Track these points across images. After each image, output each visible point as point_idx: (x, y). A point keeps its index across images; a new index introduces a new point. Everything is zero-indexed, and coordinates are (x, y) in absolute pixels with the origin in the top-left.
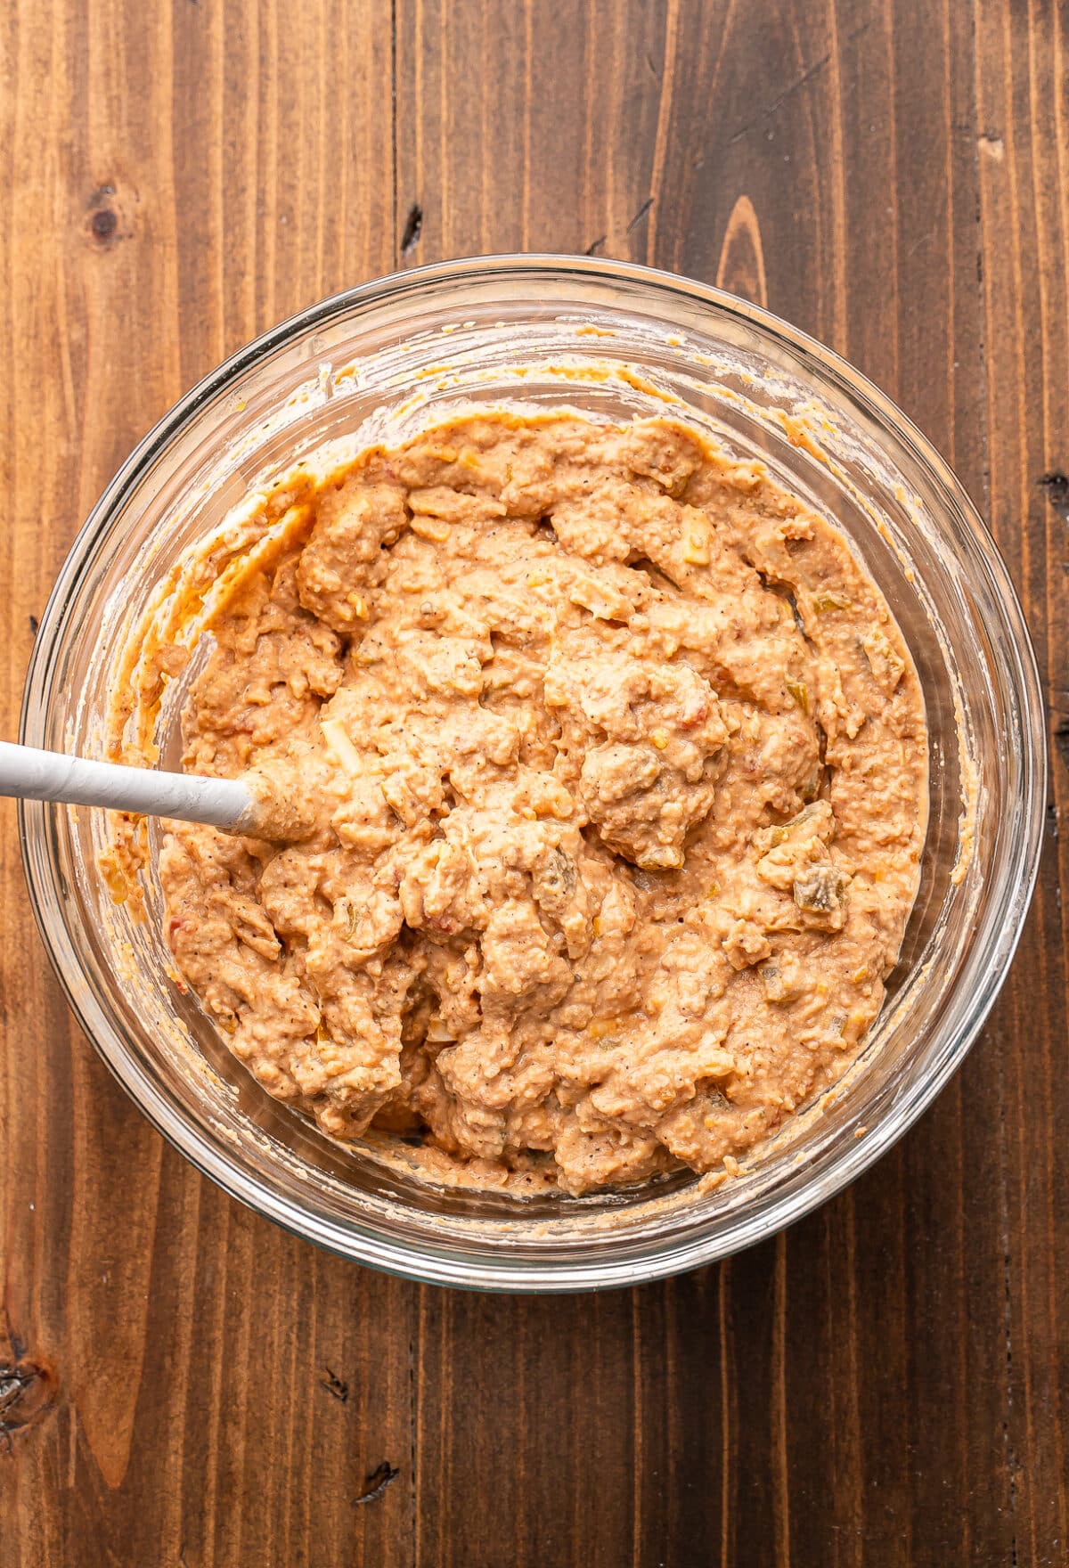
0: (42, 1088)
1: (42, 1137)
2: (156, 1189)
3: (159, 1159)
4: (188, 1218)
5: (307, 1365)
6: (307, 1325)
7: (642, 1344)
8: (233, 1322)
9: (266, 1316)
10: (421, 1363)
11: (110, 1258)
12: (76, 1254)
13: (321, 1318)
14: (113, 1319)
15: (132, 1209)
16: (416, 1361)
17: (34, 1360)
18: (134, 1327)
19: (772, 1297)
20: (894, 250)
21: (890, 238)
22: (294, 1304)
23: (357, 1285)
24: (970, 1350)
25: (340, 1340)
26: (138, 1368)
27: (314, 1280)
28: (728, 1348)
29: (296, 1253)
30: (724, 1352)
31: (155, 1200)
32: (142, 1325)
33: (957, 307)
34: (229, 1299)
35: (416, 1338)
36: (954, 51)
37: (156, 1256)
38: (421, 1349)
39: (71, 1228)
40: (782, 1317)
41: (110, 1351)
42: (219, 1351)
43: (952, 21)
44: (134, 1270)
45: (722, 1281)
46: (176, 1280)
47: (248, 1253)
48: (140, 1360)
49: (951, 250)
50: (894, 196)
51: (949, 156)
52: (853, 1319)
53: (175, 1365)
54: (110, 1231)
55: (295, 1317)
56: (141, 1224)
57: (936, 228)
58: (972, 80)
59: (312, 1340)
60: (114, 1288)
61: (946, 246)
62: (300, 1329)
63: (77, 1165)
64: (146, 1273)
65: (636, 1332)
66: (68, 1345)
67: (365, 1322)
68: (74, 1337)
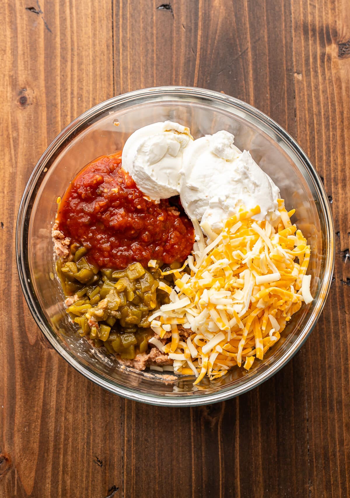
0: (6, 369)
1: (6, 385)
2: (42, 401)
3: (43, 391)
4: (52, 410)
5: (89, 455)
6: (90, 443)
7: (194, 447)
8: (66, 442)
9: (76, 440)
10: (125, 454)
11: (27, 422)
12: (17, 421)
13: (94, 441)
14: (28, 442)
15: (34, 407)
16: (124, 454)
17: (4, 455)
18: (35, 444)
19: (235, 432)
20: (269, 108)
21: (268, 104)
22: (85, 436)
23: (105, 430)
24: (296, 448)
25: (100, 447)
26: (36, 457)
27: (92, 429)
28: (221, 449)
29: (86, 420)
30: (220, 450)
31: (41, 404)
32: (38, 443)
33: (288, 125)
34: (65, 435)
35: (124, 446)
36: (286, 46)
37: (42, 422)
38: (125, 450)
39: (15, 413)
40: (238, 439)
41: (28, 452)
42: (62, 451)
43: (285, 37)
44: (35, 426)
45: (219, 428)
46: (48, 429)
47: (71, 420)
48: (37, 454)
49: (286, 107)
50: (268, 91)
51: (285, 79)
52: (260, 439)
53: (48, 456)
54: (27, 414)
55: (86, 440)
56: (37, 411)
57: (282, 101)
58: (292, 55)
59: (91, 448)
60: (29, 432)
61: (285, 106)
62: (87, 444)
63: (17, 394)
64: (39, 427)
65: (192, 444)
66: (14, 450)
67: (108, 442)
68: (16, 448)
